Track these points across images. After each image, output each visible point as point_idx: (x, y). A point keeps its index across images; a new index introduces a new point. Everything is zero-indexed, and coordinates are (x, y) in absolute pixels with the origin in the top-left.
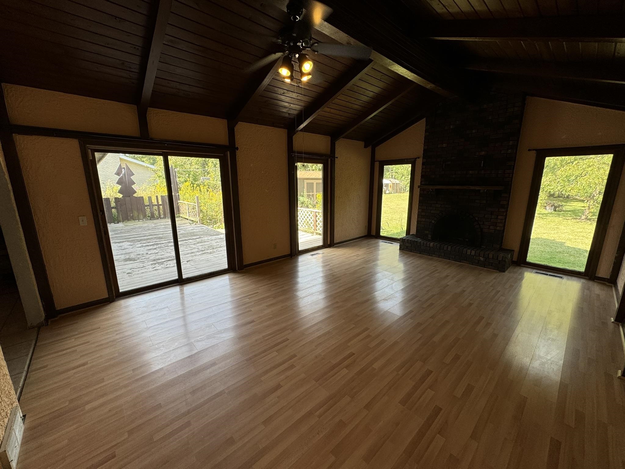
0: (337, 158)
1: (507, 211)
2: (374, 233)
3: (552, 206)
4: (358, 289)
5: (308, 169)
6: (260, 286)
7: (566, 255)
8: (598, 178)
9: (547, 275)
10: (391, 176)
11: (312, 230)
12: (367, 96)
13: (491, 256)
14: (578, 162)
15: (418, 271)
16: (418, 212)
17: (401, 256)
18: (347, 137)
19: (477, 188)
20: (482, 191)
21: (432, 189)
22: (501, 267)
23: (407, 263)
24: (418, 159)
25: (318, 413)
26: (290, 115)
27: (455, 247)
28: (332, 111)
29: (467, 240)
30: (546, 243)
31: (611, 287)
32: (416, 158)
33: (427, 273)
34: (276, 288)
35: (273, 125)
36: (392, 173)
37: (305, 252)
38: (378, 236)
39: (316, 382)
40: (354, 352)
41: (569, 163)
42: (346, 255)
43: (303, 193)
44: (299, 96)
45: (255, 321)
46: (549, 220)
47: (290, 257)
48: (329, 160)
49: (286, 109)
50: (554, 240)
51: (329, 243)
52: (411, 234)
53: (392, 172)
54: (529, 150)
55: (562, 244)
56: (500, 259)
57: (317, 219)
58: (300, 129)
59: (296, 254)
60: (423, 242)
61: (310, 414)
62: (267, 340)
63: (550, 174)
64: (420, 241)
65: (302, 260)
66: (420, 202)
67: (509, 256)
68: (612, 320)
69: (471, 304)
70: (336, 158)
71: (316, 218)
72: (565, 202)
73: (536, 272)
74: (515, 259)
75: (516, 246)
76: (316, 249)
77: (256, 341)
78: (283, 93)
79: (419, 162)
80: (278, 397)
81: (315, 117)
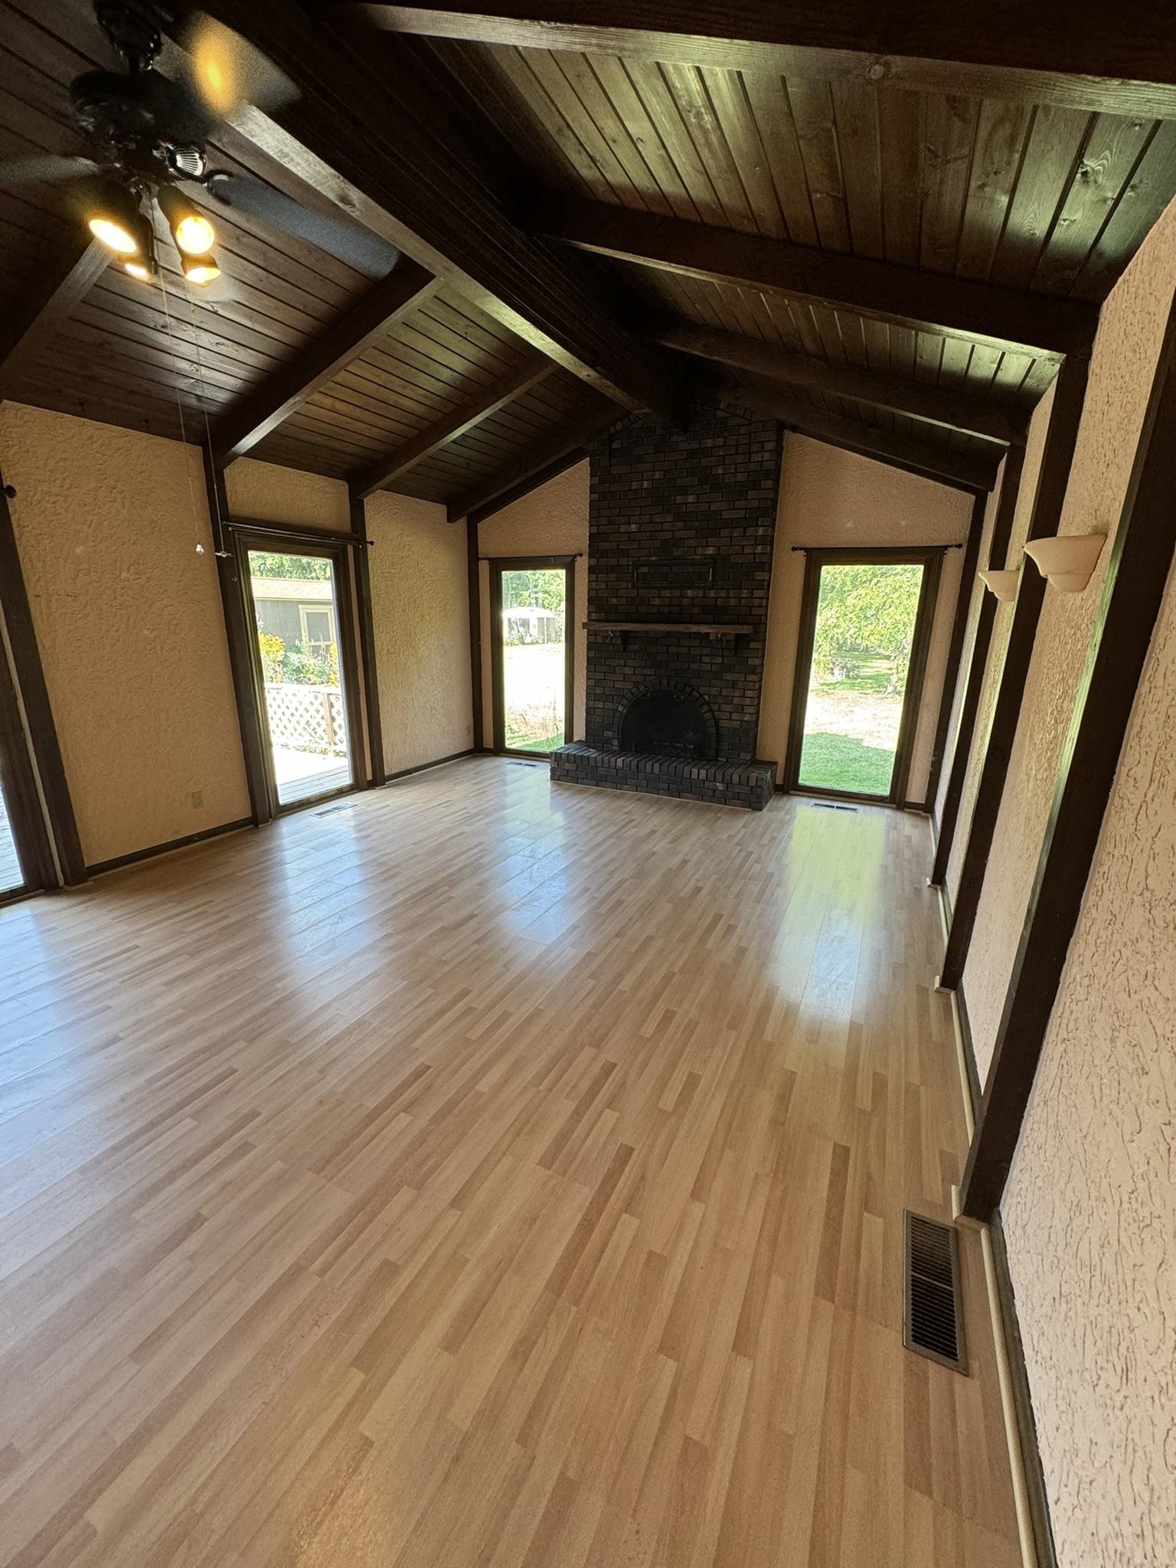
0: (372, 543)
1: (761, 680)
2: (489, 742)
3: (843, 668)
4: (446, 892)
5: (314, 575)
6: (146, 924)
7: (864, 764)
8: (908, 614)
9: (833, 807)
10: (534, 601)
11: (323, 745)
12: (437, 379)
13: (736, 779)
14: (878, 581)
15: (593, 828)
16: (587, 686)
17: (555, 794)
18: (394, 488)
19: (704, 629)
20: (712, 637)
21: (612, 631)
22: (754, 802)
23: (569, 811)
24: (578, 558)
25: (317, 1265)
26: (203, 402)
27: (667, 764)
28: (339, 406)
29: (692, 746)
30: (834, 742)
31: (928, 818)
32: (575, 556)
33: (612, 829)
34: (199, 925)
35: (145, 425)
36: (536, 593)
37: (299, 807)
38: (499, 750)
39: (318, 1174)
40: (427, 1063)
41: (865, 582)
42: (416, 806)
43: (301, 640)
44: (223, 344)
45: (121, 1039)
46: (839, 697)
47: (252, 826)
48: (350, 548)
49: (187, 381)
50: (846, 736)
51: (369, 777)
52: (575, 739)
53: (535, 590)
54: (794, 549)
55: (858, 743)
56: (752, 783)
57: (334, 714)
58: (244, 451)
59: (271, 817)
60: (601, 757)
61: (296, 1272)
62: (162, 1088)
63: (837, 604)
64: (594, 756)
65: (289, 831)
66: (589, 660)
67: (769, 774)
68: (928, 882)
69: (698, 890)
70: (369, 546)
71: (330, 712)
72: (863, 661)
73: (816, 804)
74: (779, 781)
75: (779, 755)
76: (333, 796)
77: (123, 1100)
78: (163, 327)
79: (582, 565)
80: (190, 1258)
81: (286, 416)
